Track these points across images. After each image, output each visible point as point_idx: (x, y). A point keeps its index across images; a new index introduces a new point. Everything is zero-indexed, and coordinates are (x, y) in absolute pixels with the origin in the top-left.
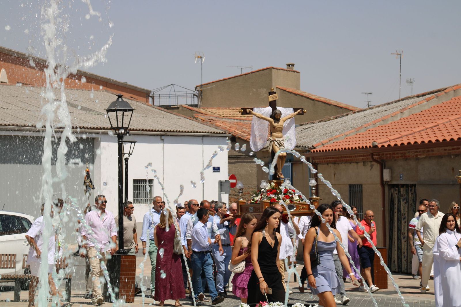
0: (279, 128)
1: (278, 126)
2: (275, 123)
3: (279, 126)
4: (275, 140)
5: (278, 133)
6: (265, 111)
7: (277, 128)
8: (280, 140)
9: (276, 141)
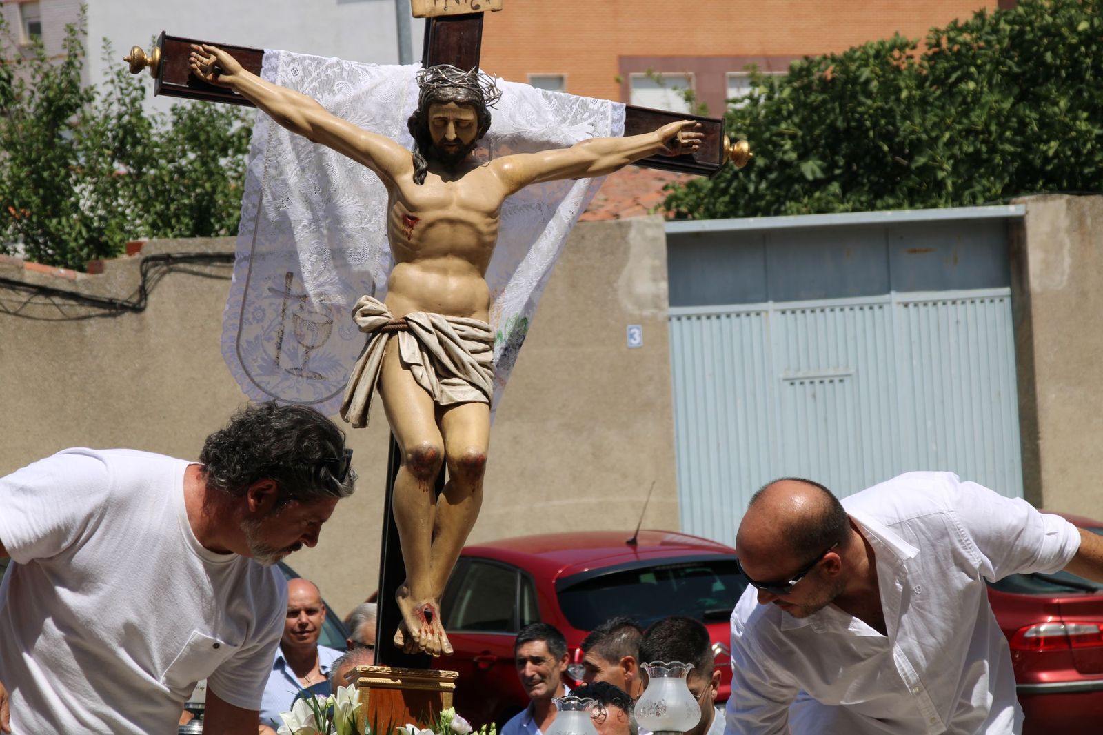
0: (451, 222)
1: (443, 205)
2: (419, 178)
3: (454, 212)
4: (406, 326)
5: (444, 271)
6: (365, 84)
7: (431, 225)
8: (448, 328)
9: (411, 331)
